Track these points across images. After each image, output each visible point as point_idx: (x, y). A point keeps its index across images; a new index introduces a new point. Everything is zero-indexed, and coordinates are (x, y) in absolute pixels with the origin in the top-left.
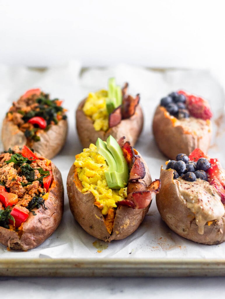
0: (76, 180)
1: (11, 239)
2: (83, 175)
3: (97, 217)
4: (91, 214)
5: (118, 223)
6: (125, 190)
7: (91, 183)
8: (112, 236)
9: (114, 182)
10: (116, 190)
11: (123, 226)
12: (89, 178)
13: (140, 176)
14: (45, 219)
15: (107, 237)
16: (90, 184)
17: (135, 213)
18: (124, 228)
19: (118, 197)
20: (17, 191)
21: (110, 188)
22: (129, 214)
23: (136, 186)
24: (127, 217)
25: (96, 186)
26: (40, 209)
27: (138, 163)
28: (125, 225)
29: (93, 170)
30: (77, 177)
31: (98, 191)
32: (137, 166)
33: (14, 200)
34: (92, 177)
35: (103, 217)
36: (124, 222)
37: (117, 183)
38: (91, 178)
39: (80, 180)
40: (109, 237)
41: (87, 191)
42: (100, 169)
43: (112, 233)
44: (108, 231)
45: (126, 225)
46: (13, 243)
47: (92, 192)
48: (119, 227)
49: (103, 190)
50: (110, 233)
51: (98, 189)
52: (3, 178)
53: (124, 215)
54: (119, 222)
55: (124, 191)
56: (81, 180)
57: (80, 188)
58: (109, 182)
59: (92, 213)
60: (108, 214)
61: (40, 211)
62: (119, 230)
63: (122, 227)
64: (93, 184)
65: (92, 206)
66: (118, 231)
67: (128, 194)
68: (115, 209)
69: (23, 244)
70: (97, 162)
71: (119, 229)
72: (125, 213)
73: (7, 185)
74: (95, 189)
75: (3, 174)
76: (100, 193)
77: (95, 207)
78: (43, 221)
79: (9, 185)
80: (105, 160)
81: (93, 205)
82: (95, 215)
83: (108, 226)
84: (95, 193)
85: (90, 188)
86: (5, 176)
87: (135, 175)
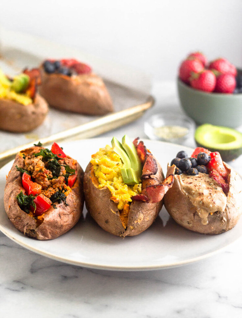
0: (92, 176)
1: (28, 225)
2: (100, 172)
3: (113, 211)
4: (107, 209)
5: (132, 218)
7: (107, 179)
8: (127, 231)
9: (130, 178)
10: (131, 186)
11: (137, 220)
12: (105, 174)
13: (152, 172)
14: (65, 215)
15: (122, 232)
16: (106, 181)
17: (148, 208)
18: (138, 222)
19: (132, 192)
20: (42, 183)
21: (125, 184)
22: (143, 209)
23: (150, 182)
24: (141, 212)
25: (112, 182)
26: (61, 204)
27: (150, 160)
28: (139, 220)
29: (109, 167)
30: (93, 174)
31: (114, 187)
32: (149, 163)
33: (37, 190)
34: (108, 174)
35: (118, 211)
36: (138, 217)
37: (133, 179)
38: (107, 175)
39: (96, 177)
40: (124, 232)
41: (103, 187)
42: (116, 166)
43: (127, 228)
44: (123, 226)
45: (140, 220)
46: (30, 230)
47: (109, 188)
48: (134, 222)
49: (119, 186)
50: (125, 227)
51: (114, 185)
52: (31, 168)
53: (138, 210)
54: (133, 216)
55: (138, 187)
56: (97, 177)
57: (96, 184)
58: (125, 178)
59: (108, 208)
60: (124, 209)
61: (61, 207)
62: (134, 225)
63: (136, 222)
64: (109, 180)
65: (108, 201)
66: (132, 226)
67: (142, 189)
68: (130, 203)
69: (39, 232)
70: (113, 159)
71: (133, 223)
72: (139, 208)
73: (33, 176)
74: (111, 185)
75: (31, 164)
76: (116, 189)
77: (111, 202)
78: (62, 216)
79: (35, 176)
80: (120, 158)
81: (109, 200)
82: (111, 210)
83: (123, 220)
84: (112, 189)
85: (106, 184)
86: (32, 166)
87: (147, 171)
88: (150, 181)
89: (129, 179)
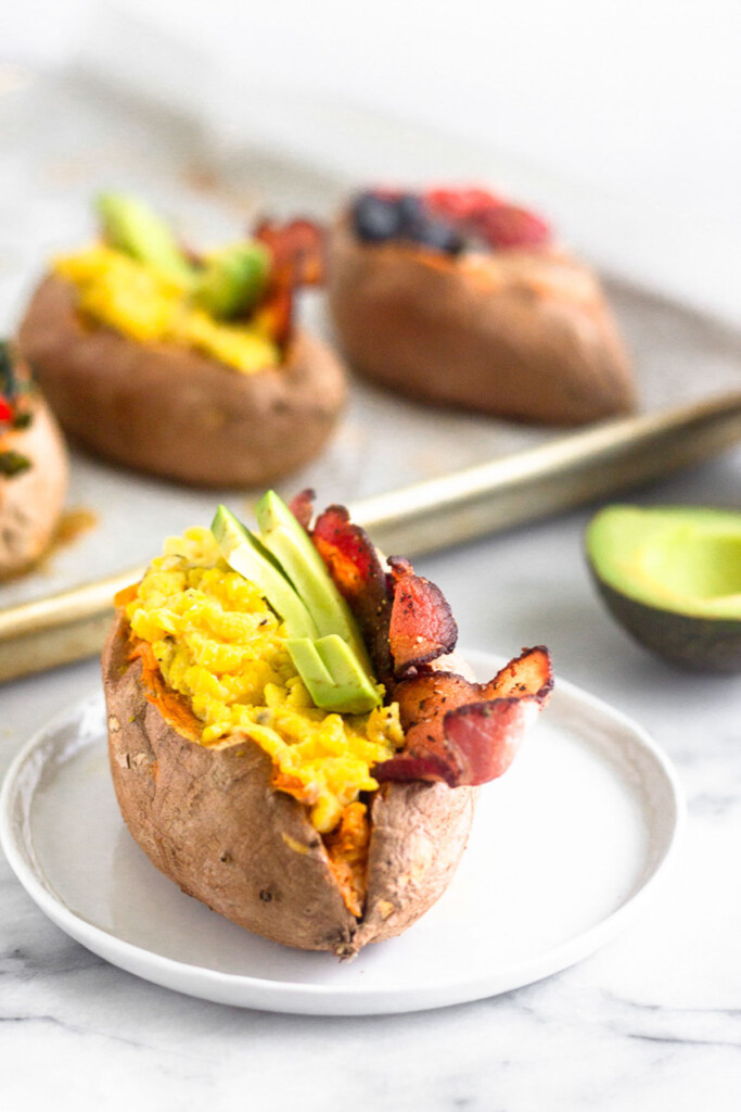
0: (155, 692)
2: (191, 671)
3: (294, 846)
4: (265, 836)
5: (389, 863)
6: (389, 716)
7: (233, 697)
8: (366, 926)
9: (343, 681)
10: (355, 716)
11: (409, 874)
12: (220, 677)
13: (438, 642)
15: (347, 933)
16: (229, 705)
17: (448, 810)
18: (414, 881)
19: (369, 746)
21: (329, 712)
22: (429, 816)
23: (440, 692)
24: (420, 831)
25: (259, 710)
28: (415, 871)
29: (226, 641)
30: (156, 680)
31: (276, 729)
34: (232, 674)
35: (320, 841)
36: (411, 857)
37: (359, 686)
38: (227, 677)
39: (177, 692)
40: (352, 934)
41: (224, 737)
42: (257, 636)
43: (365, 909)
44: (349, 904)
45: (422, 867)
47: (255, 738)
48: (396, 881)
49: (300, 723)
50: (357, 911)
51: (276, 719)
53: (410, 823)
54: (392, 857)
55: (389, 721)
56: (182, 692)
57: (185, 726)
58: (318, 682)
59: (266, 833)
60: (344, 827)
62: (396, 894)
63: (403, 881)
64: (243, 700)
65: (264, 799)
66: (387, 900)
67: (405, 730)
68: (365, 797)
70: (231, 604)
71: (392, 888)
72: (413, 813)
74: (259, 721)
76: (288, 739)
77: (281, 801)
80: (262, 595)
81: (268, 792)
82: (285, 837)
83: (347, 879)
84: (269, 739)
85: (236, 722)
87: (417, 643)
88: (441, 689)
89: (337, 686)
